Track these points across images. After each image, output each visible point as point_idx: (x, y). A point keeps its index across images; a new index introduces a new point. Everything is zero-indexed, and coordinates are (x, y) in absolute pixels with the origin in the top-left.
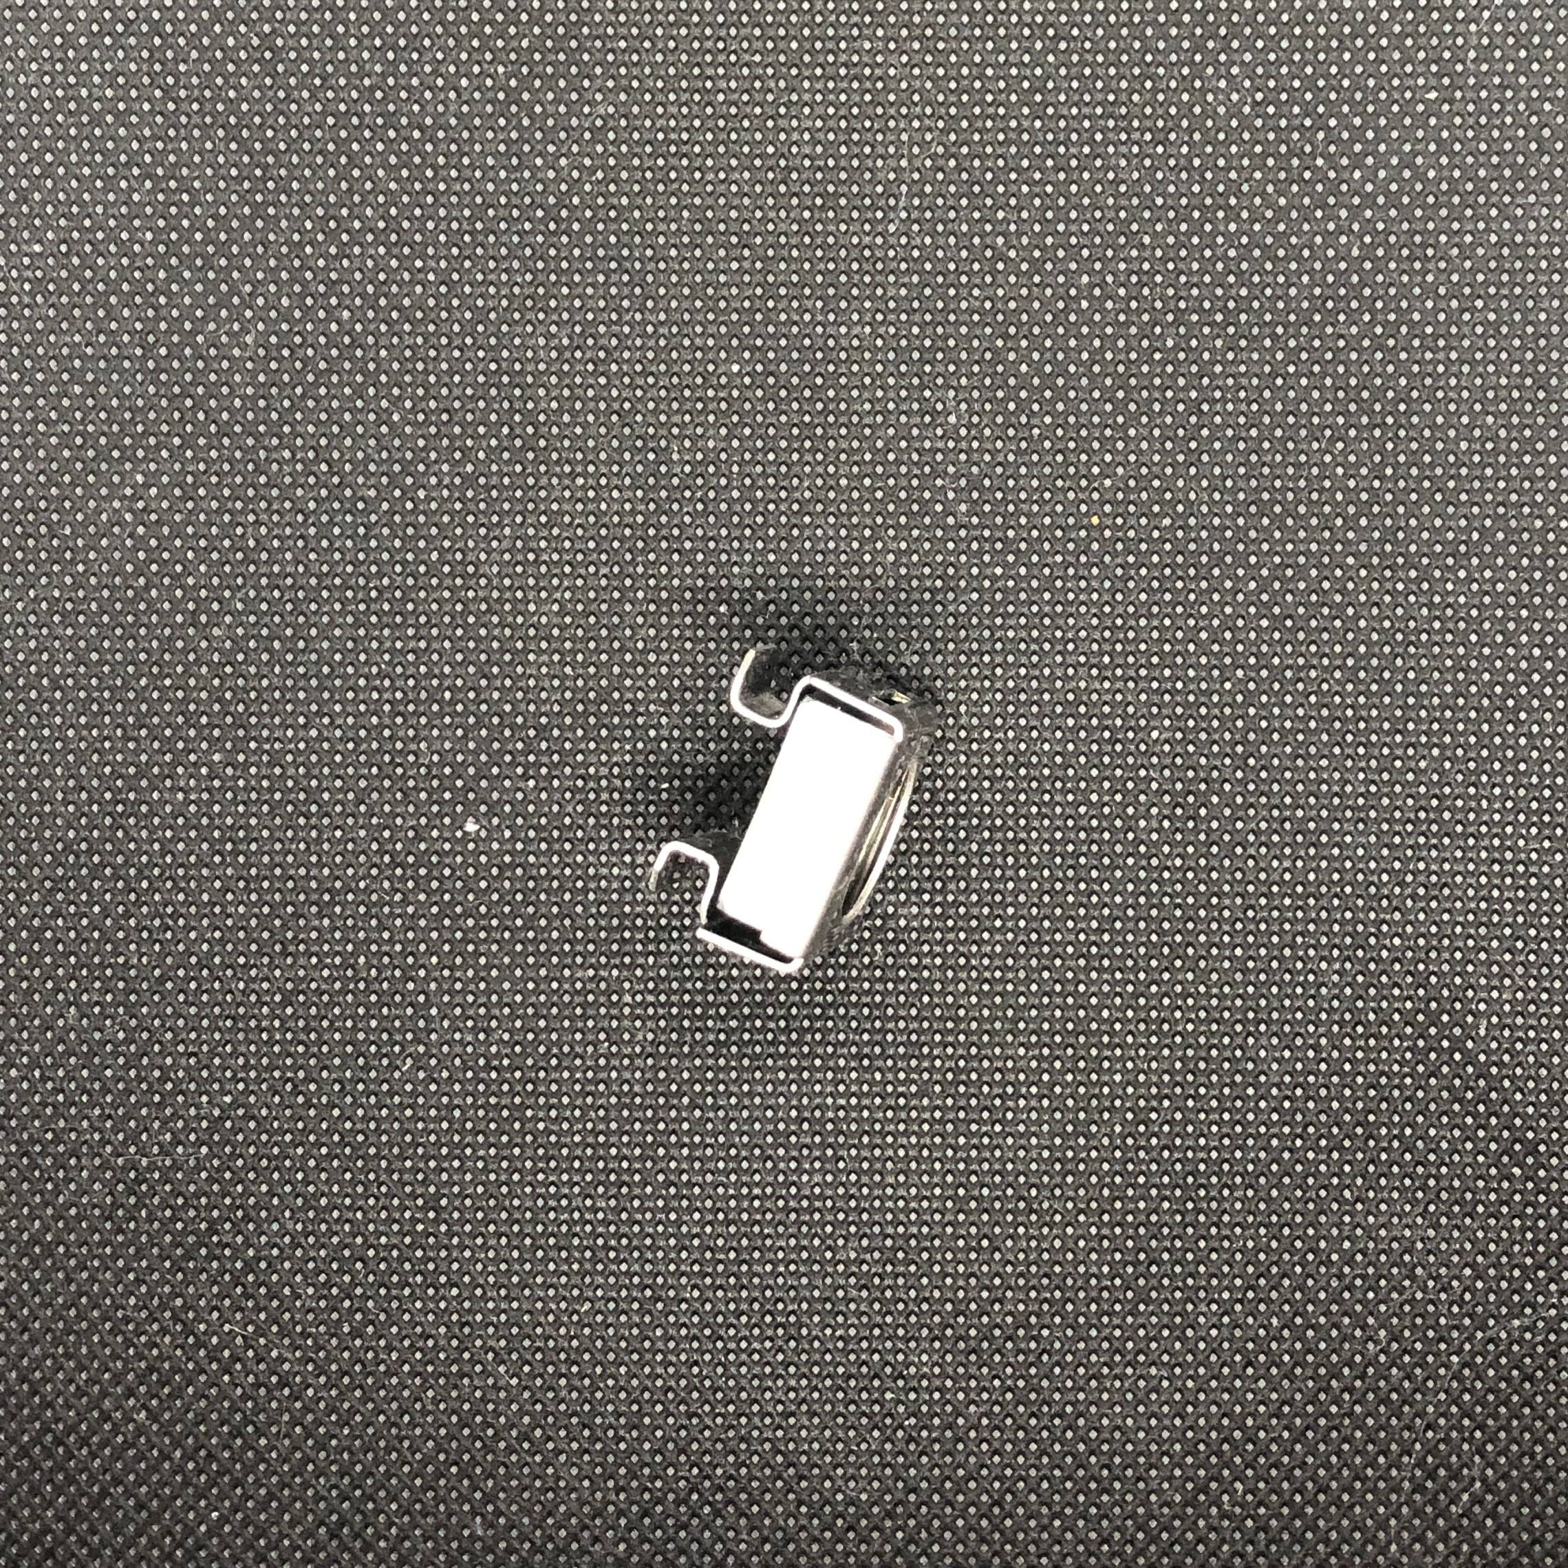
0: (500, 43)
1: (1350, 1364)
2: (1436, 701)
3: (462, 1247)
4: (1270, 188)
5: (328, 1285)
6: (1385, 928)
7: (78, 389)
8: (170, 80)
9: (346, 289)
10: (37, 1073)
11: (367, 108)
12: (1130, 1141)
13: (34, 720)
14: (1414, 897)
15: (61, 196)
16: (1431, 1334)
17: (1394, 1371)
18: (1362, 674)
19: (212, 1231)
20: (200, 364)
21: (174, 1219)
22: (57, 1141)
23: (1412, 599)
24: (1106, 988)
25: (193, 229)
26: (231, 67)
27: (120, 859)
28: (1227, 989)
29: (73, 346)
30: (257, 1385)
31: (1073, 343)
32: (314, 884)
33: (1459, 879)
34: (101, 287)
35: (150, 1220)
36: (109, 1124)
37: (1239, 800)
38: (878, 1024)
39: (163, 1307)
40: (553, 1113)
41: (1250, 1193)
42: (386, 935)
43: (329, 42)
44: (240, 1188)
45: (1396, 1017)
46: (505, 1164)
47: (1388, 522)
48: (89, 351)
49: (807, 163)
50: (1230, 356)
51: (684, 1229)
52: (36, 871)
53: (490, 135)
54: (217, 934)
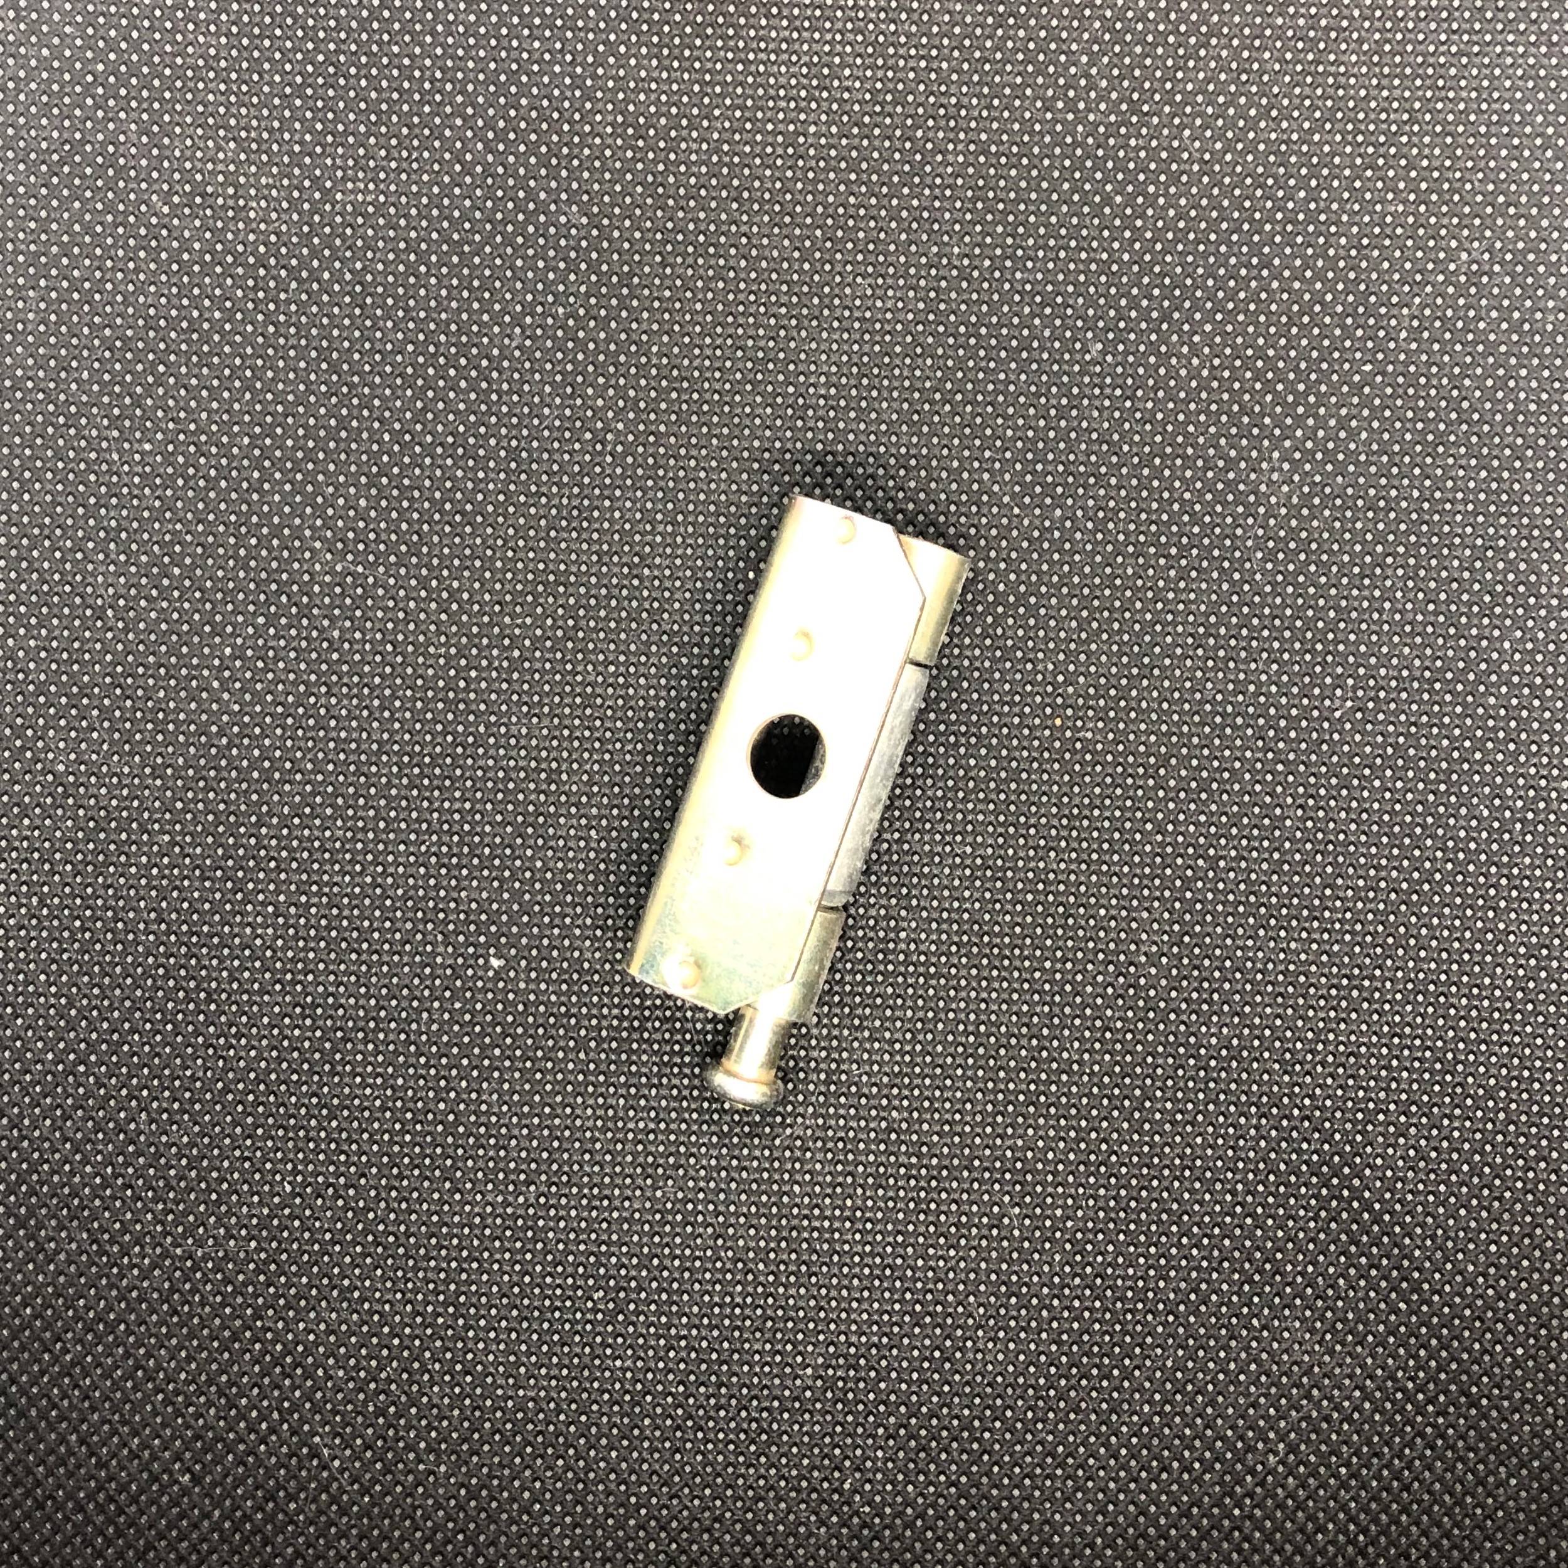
0: (561, 288)
1: (1252, 1472)
2: (1350, 893)
3: (477, 1339)
4: (1223, 441)
5: (357, 1368)
6: (1297, 1090)
7: (177, 571)
8: (272, 306)
9: (416, 494)
10: (109, 1170)
11: (443, 338)
12: (1067, 1269)
13: (123, 858)
14: (1323, 1063)
15: (171, 403)
16: (1323, 1448)
17: (1291, 1480)
18: (1286, 867)
19: (257, 1316)
20: (286, 554)
21: (223, 1305)
22: (124, 1231)
23: (1332, 803)
24: (1052, 1133)
25: (285, 436)
26: (325, 298)
27: (192, 984)
28: (1157, 1138)
29: (174, 533)
30: (290, 1456)
31: (1045, 567)
32: (361, 1013)
33: (1363, 1050)
34: (202, 483)
35: (202, 1304)
36: (170, 1217)
37: (1174, 972)
38: (850, 1157)
39: (210, 1382)
40: (562, 1224)
41: (1171, 1318)
42: (423, 1060)
43: (412, 280)
44: (283, 1279)
45: (1304, 1168)
46: (517, 1267)
47: (1315, 735)
48: (189, 538)
49: (822, 402)
50: (1182, 585)
51: (673, 1331)
52: (118, 992)
53: (548, 366)
54: (274, 1054)
